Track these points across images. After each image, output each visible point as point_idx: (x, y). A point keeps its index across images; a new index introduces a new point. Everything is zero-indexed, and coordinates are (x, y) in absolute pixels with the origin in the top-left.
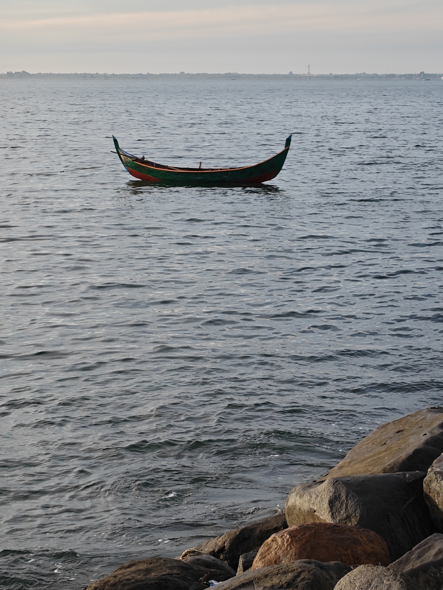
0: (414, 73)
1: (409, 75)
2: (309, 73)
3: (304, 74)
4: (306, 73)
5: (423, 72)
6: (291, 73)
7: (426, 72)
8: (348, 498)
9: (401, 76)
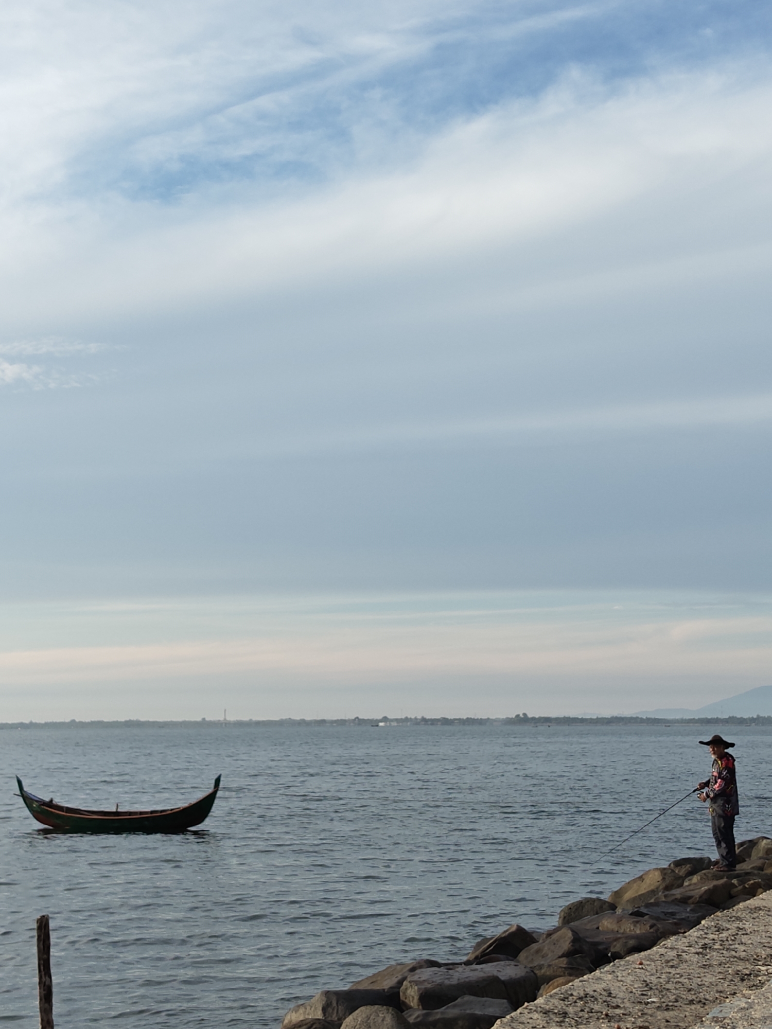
0: (347, 718)
1: (342, 720)
2: (225, 719)
3: (219, 721)
4: (222, 718)
5: (357, 718)
6: (204, 719)
7: (361, 717)
8: (339, 1005)
9: (332, 722)
